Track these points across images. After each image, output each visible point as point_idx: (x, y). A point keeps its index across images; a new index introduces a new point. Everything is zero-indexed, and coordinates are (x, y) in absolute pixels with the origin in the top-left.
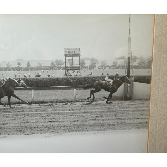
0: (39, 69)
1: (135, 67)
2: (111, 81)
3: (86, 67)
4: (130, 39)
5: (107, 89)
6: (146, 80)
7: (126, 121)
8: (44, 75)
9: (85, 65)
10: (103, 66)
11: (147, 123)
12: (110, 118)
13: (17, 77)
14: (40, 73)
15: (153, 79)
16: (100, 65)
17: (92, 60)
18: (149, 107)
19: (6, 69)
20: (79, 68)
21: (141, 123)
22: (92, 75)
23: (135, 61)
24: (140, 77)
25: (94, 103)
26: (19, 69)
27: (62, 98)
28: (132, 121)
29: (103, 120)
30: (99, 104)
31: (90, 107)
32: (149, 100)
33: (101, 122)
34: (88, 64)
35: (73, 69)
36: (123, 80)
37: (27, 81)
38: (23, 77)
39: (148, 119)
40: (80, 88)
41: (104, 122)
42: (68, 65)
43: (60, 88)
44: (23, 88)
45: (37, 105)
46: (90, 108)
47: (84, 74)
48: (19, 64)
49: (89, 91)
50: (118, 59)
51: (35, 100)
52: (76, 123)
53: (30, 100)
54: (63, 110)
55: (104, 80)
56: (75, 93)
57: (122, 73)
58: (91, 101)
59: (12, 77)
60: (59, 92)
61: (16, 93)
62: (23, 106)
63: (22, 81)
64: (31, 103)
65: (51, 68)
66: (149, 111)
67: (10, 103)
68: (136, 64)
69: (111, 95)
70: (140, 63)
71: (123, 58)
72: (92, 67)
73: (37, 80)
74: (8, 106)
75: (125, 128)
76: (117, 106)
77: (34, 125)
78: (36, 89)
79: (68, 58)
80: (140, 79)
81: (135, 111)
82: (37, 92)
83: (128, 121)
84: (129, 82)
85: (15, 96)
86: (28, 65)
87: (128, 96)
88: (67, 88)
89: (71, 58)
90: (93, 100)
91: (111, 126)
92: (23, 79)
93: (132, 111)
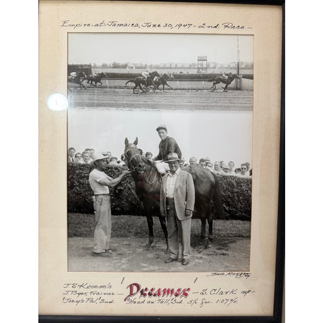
0: (182, 68)
1: (243, 68)
2: (227, 77)
3: (211, 68)
4: (238, 51)
5: (224, 82)
6: (251, 77)
7: (237, 105)
8: (185, 72)
9: (210, 66)
10: (222, 67)
11: (252, 107)
12: (226, 102)
13: (169, 73)
14: (182, 70)
15: (254, 77)
16: (219, 67)
17: (215, 63)
18: (253, 96)
19: (163, 68)
20: (206, 68)
21: (248, 107)
22: (214, 73)
23: (242, 64)
24: (246, 75)
25: (215, 91)
26: (170, 68)
27: (195, 87)
28: (241, 105)
29: (221, 103)
30: (218, 92)
31: (213, 93)
32: (253, 90)
33: (220, 104)
34: (212, 66)
35: (202, 69)
36: (235, 77)
37: (175, 75)
38: (172, 73)
39: (253, 104)
40: (207, 81)
41: (222, 104)
42: (200, 66)
43: (194, 81)
44: (172, 80)
45: (179, 91)
46: (213, 95)
47: (209, 72)
48: (171, 65)
49: (212, 83)
50: (232, 63)
51: (179, 88)
52: (203, 104)
53: (176, 87)
54: (195, 95)
55: (222, 76)
56: (203, 84)
57: (234, 72)
58: (213, 90)
59: (166, 73)
60: (193, 83)
61: (168, 82)
62: (171, 91)
63: (172, 75)
64: (176, 89)
65: (189, 68)
66: (253, 98)
67: (164, 89)
68: (243, 66)
69: (226, 86)
70: (245, 66)
71: (234, 63)
72: (214, 68)
73: (180, 75)
74: (162, 91)
75: (236, 110)
76: (231, 94)
77: (177, 104)
78: (179, 81)
79: (199, 62)
80: (246, 77)
81: (243, 98)
82: (180, 82)
83: (239, 105)
84: (239, 78)
85: (167, 85)
86: (176, 65)
87: (239, 87)
88: (199, 81)
89: (201, 62)
90: (215, 89)
91: (227, 108)
92: (173, 74)
93: (242, 98)
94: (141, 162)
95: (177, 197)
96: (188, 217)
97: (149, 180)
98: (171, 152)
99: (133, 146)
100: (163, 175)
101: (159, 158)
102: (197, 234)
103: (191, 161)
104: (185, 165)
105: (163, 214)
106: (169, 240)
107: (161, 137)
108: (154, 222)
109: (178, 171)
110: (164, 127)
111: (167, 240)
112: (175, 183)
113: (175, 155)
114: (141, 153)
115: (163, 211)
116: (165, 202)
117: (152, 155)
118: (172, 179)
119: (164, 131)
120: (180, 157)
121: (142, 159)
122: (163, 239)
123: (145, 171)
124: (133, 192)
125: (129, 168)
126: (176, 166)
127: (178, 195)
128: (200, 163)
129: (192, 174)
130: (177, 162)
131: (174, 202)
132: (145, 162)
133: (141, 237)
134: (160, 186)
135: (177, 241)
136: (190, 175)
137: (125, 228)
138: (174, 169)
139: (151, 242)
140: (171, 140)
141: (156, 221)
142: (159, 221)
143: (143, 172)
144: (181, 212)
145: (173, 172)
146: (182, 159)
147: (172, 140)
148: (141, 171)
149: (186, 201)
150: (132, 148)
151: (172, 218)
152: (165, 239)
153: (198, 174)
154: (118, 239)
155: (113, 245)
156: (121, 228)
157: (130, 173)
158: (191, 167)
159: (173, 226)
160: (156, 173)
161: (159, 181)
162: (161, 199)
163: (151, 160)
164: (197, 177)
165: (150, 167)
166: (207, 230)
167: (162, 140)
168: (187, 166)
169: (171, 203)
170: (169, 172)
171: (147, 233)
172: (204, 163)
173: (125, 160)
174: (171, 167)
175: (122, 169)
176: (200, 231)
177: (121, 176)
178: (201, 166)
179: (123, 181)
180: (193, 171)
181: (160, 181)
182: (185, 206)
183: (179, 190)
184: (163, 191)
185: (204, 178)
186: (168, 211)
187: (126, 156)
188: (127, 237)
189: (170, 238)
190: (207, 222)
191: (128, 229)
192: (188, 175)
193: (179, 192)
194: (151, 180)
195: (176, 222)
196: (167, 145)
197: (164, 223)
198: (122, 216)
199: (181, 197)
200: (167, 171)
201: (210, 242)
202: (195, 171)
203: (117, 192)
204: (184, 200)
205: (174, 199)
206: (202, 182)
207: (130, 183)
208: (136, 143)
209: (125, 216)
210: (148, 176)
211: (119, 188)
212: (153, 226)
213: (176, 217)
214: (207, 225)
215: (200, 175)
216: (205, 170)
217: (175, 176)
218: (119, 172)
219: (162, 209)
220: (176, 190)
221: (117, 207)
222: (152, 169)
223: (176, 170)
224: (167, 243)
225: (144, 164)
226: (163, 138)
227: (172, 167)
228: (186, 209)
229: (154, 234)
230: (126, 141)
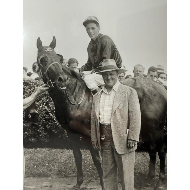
94: (62, 74)
95: (115, 123)
96: (131, 150)
97: (75, 99)
98: (105, 58)
99: (48, 50)
100: (95, 92)
101: (89, 67)
102: (143, 172)
103: (136, 71)
104: (127, 77)
105: (95, 147)
106: (104, 180)
107: (90, 34)
108: (83, 157)
109: (117, 86)
110: (94, 19)
111: (102, 181)
112: (112, 103)
113: (112, 63)
114: (62, 60)
115: (95, 143)
116: (98, 130)
117: (78, 63)
118: (107, 97)
119: (94, 25)
120: (119, 65)
121: (63, 69)
122: (96, 179)
123: (68, 86)
124: (53, 116)
125: (45, 82)
126: (113, 79)
127: (117, 121)
128: (149, 73)
129: (137, 89)
130: (115, 73)
131: (111, 130)
132: (67, 73)
133: (66, 177)
134: (91, 108)
135: (115, 181)
136: (135, 92)
137: (43, 166)
138: (111, 83)
139: (80, 183)
140: (105, 39)
141: (86, 155)
142: (90, 156)
143: (65, 88)
144: (120, 143)
145: (109, 88)
146: (122, 68)
147: (107, 40)
148: (63, 87)
149: (128, 128)
150: (48, 53)
151: (108, 152)
152: (99, 178)
153: (146, 90)
154: (35, 179)
155: (28, 187)
156: (38, 166)
157: (47, 90)
158: (135, 80)
159: (110, 162)
160: (85, 89)
161: (89, 101)
162: (92, 126)
163: (77, 71)
164: (144, 94)
165: (75, 80)
166: (157, 167)
167: (92, 40)
168: (130, 79)
169: (106, 132)
170: (103, 87)
171: (74, 172)
172: (155, 74)
173: (38, 71)
174: (106, 80)
175: (35, 84)
176: (147, 168)
177: (34, 95)
178: (150, 78)
179: (38, 101)
180: (139, 86)
181: (91, 101)
182: (126, 136)
183: (118, 113)
184: (95, 115)
185: (155, 95)
186: (102, 142)
187: (39, 66)
188: (47, 176)
189: (106, 177)
190: (157, 156)
191: (48, 167)
192: (131, 91)
193: (118, 117)
194: (77, 99)
195: (113, 157)
196: (99, 47)
197: (97, 158)
198: (38, 149)
199: (121, 123)
200: (100, 87)
201: (161, 183)
202: (141, 85)
203: (30, 116)
204: (125, 126)
205: (110, 125)
206: (150, 100)
207: (47, 104)
208: (53, 45)
209: (43, 149)
210: (72, 94)
211: (32, 111)
212: (82, 163)
213: (113, 150)
214: (158, 160)
215: (149, 91)
216: (156, 84)
217: (112, 92)
218: (31, 88)
219: (93, 139)
220: (114, 113)
221: (30, 138)
222: (79, 83)
223: (114, 84)
224: (102, 184)
225: (66, 76)
226: (94, 37)
227: (108, 80)
228: (128, 140)
229: (84, 173)
230: (39, 43)
